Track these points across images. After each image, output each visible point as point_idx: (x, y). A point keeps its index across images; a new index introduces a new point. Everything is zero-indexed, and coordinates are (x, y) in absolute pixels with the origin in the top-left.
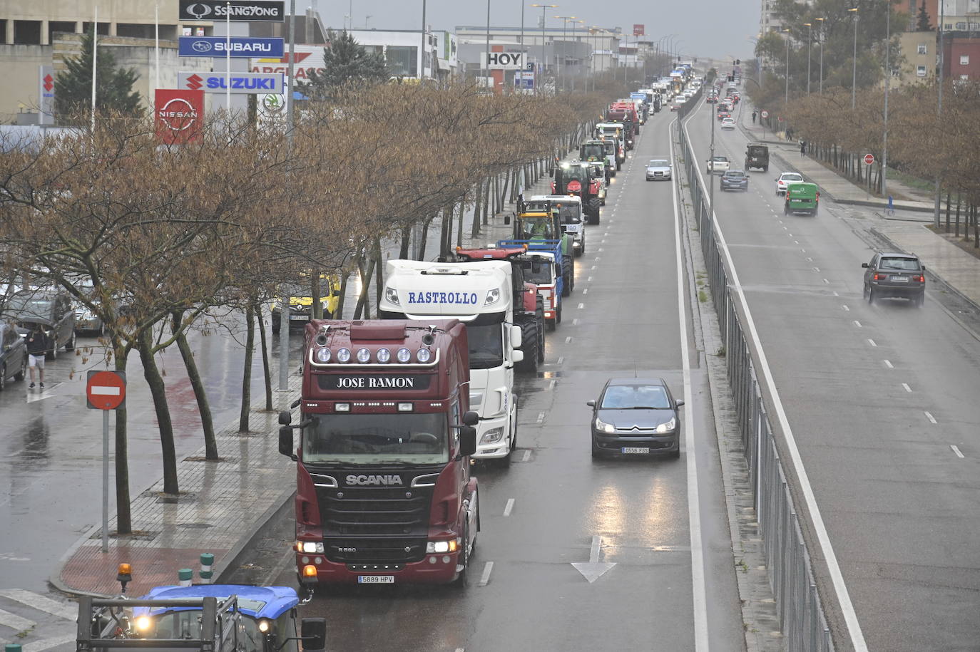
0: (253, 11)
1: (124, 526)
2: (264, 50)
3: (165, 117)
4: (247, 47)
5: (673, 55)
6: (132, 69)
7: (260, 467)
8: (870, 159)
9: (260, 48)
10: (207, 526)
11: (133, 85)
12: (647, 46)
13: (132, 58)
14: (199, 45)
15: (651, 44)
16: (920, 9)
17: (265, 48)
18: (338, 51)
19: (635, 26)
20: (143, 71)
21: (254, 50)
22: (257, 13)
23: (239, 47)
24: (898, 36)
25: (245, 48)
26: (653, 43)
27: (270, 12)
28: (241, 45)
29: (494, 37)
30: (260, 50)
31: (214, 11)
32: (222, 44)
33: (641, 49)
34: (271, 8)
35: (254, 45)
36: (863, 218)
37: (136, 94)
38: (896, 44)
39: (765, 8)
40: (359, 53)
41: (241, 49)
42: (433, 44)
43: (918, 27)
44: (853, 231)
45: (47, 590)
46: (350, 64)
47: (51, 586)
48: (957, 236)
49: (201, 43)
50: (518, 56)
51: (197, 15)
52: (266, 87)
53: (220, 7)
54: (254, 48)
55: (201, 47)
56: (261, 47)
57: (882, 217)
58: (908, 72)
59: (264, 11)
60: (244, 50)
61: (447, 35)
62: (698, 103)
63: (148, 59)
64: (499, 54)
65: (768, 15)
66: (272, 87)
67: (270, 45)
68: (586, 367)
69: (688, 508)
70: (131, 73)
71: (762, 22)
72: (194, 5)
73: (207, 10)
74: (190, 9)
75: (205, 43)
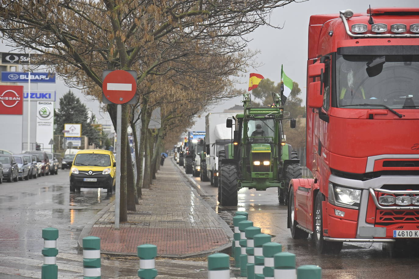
2: (45, 79)
4: (37, 77)
14: (12, 76)
18: (67, 100)
21: (40, 79)
28: (34, 76)
31: (20, 59)
32: (24, 76)
35: (40, 76)
41: (33, 79)
49: (13, 75)
51: (11, 61)
52: (46, 98)
53: (23, 57)
66: (50, 97)
67: (49, 76)
72: (9, 56)
73: (17, 58)
74: (8, 58)
75: (15, 75)
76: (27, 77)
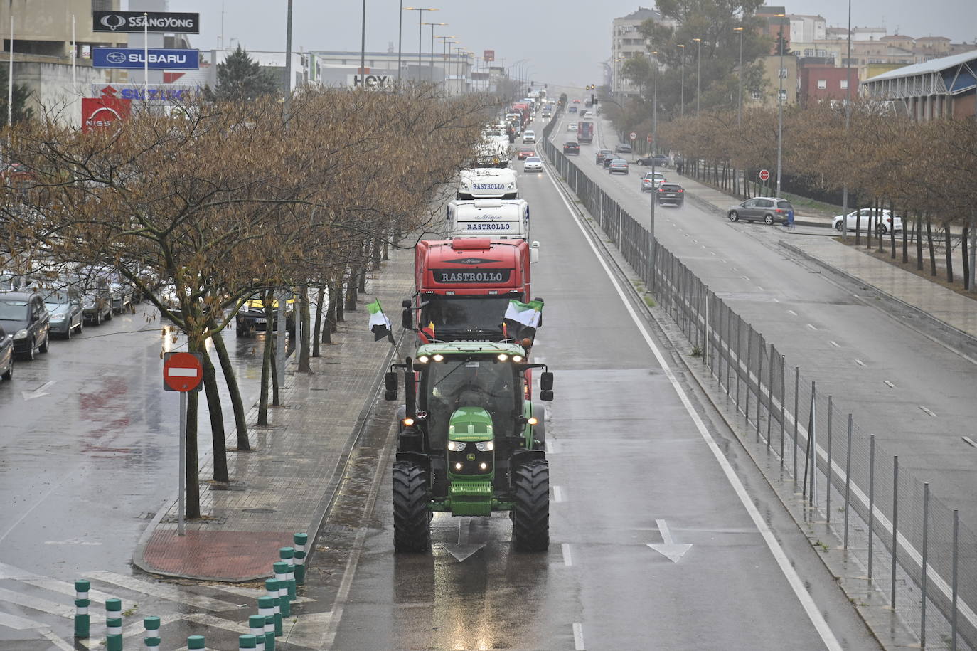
0: (168, 22)
1: (193, 511)
2: (179, 62)
3: (92, 126)
4: (162, 58)
5: (524, 81)
6: (25, 84)
7: (294, 456)
8: (765, 175)
9: (174, 59)
10: (272, 511)
11: (27, 100)
12: (498, 71)
13: (23, 74)
14: (114, 57)
15: (502, 69)
16: (778, 34)
17: (180, 60)
18: (233, 67)
19: (486, 52)
20: (33, 87)
21: (169, 62)
22: (172, 25)
23: (154, 59)
24: (762, 59)
25: (160, 60)
26: (503, 68)
27: (185, 23)
28: (156, 56)
29: (347, 62)
30: (175, 62)
31: (128, 22)
32: (136, 56)
33: (492, 75)
34: (186, 20)
35: (169, 56)
36: (765, 232)
37: (30, 110)
38: (760, 67)
39: (617, 34)
40: (253, 69)
41: (155, 61)
42: (305, 65)
43: (776, 51)
44: (762, 244)
45: (131, 571)
46: (244, 80)
47: (135, 567)
48: (869, 247)
49: (116, 55)
50: (385, 78)
51: (111, 27)
53: (134, 18)
54: (169, 59)
55: (116, 58)
56: (176, 59)
57: (784, 232)
58: (772, 95)
59: (179, 23)
60: (159, 61)
61: (313, 57)
62: (555, 127)
63: (40, 74)
64: (366, 76)
65: (620, 41)
67: (184, 57)
68: (565, 366)
69: (737, 494)
70: (25, 88)
71: (614, 47)
72: (108, 17)
73: (122, 21)
74: (104, 21)
75: (119, 55)
76: (143, 58)
